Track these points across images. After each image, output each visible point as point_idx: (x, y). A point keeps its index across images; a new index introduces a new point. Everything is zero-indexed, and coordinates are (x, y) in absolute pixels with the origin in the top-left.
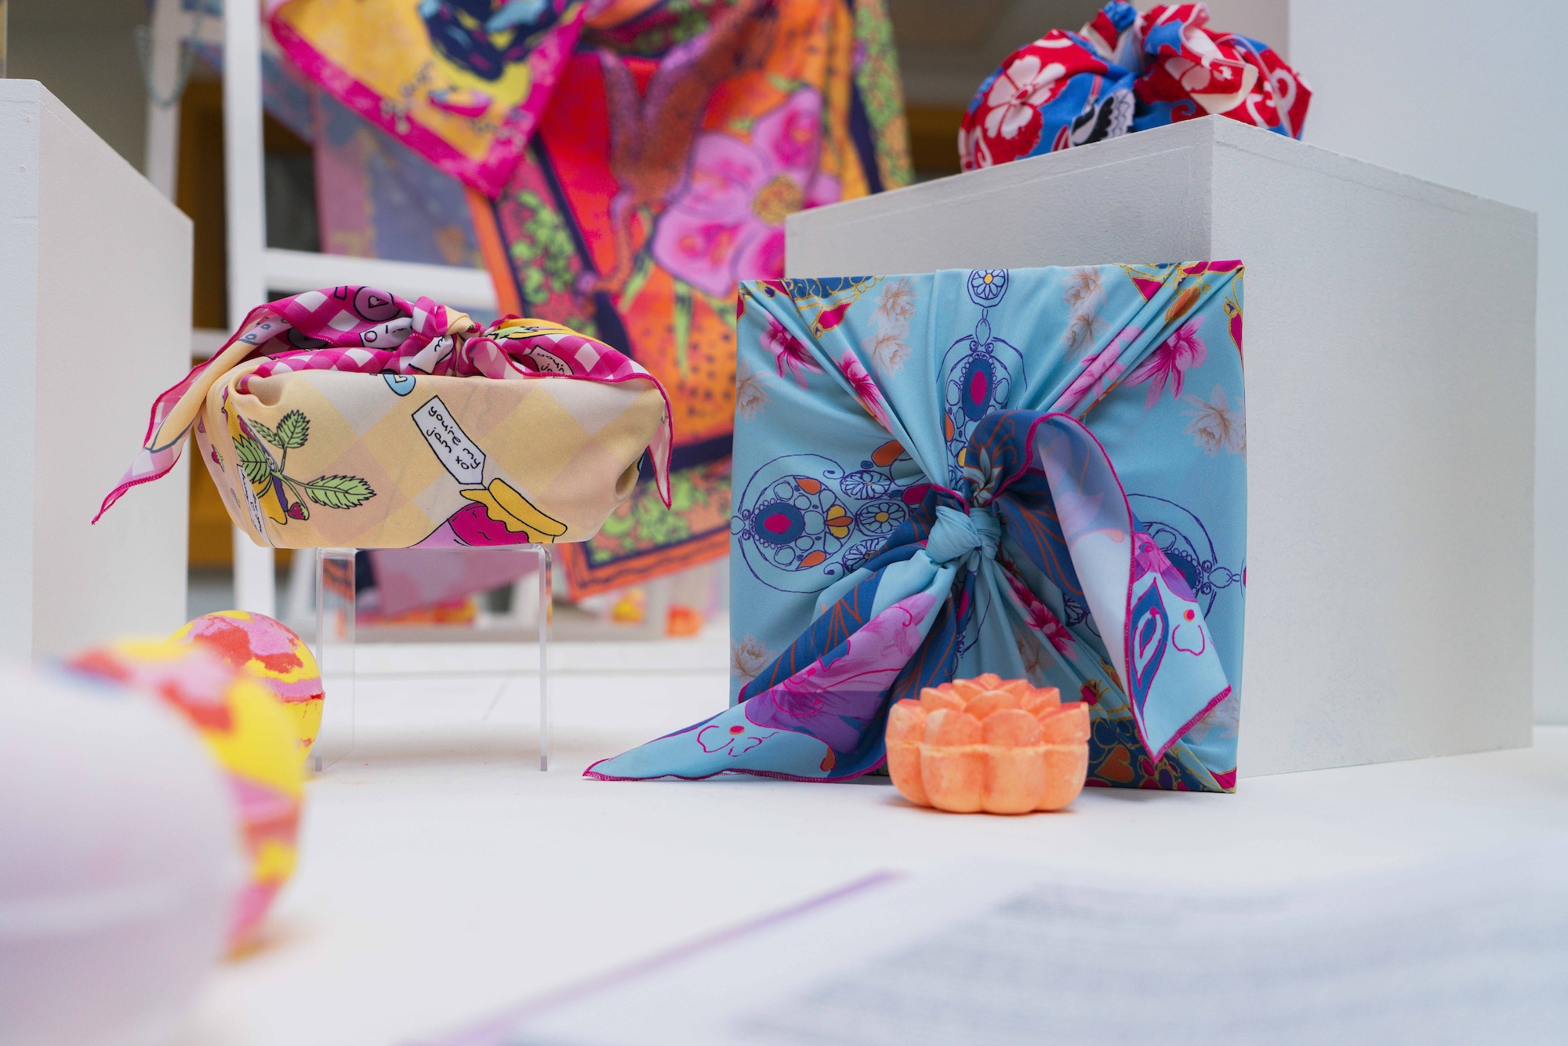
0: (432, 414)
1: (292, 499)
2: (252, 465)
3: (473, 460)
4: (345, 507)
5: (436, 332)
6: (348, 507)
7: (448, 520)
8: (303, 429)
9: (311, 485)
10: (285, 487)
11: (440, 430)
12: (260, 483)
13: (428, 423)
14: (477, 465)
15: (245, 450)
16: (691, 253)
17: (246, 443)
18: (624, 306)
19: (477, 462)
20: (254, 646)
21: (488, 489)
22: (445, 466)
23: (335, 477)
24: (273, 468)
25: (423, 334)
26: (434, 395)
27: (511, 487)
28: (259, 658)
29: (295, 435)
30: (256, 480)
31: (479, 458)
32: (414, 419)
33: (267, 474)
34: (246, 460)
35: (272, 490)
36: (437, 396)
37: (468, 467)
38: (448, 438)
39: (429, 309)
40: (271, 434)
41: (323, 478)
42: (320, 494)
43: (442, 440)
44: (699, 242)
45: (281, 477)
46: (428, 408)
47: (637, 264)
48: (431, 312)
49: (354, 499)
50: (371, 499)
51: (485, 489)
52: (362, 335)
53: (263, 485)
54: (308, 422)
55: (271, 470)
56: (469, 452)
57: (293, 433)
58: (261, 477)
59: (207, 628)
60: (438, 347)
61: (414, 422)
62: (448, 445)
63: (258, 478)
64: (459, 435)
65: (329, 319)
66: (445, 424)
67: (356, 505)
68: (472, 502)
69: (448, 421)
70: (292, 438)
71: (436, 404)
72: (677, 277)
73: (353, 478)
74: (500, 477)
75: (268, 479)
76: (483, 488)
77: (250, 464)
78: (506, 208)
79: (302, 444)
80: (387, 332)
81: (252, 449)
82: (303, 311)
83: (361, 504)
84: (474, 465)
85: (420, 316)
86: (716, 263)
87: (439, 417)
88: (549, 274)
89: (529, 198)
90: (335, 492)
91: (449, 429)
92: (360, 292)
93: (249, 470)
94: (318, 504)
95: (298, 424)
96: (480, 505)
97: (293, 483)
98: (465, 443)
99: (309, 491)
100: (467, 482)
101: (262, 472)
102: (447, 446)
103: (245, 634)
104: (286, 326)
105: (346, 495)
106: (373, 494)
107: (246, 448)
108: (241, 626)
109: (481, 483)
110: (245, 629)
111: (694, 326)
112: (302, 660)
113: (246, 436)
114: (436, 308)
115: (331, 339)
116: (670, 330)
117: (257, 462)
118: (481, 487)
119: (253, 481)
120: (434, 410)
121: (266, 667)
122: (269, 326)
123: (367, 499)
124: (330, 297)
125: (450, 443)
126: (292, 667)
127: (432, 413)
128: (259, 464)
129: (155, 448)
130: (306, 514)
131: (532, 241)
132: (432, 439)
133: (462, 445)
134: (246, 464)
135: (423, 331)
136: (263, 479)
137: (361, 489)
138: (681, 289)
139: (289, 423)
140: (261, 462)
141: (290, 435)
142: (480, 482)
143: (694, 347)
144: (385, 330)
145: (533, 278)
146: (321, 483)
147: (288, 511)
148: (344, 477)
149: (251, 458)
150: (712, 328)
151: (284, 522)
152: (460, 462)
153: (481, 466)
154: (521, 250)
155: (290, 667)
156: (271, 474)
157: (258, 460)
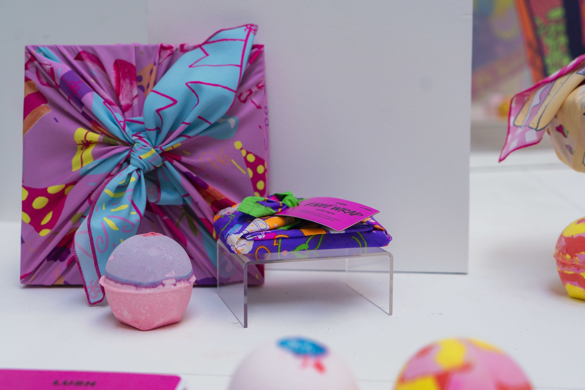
129: (539, 128)
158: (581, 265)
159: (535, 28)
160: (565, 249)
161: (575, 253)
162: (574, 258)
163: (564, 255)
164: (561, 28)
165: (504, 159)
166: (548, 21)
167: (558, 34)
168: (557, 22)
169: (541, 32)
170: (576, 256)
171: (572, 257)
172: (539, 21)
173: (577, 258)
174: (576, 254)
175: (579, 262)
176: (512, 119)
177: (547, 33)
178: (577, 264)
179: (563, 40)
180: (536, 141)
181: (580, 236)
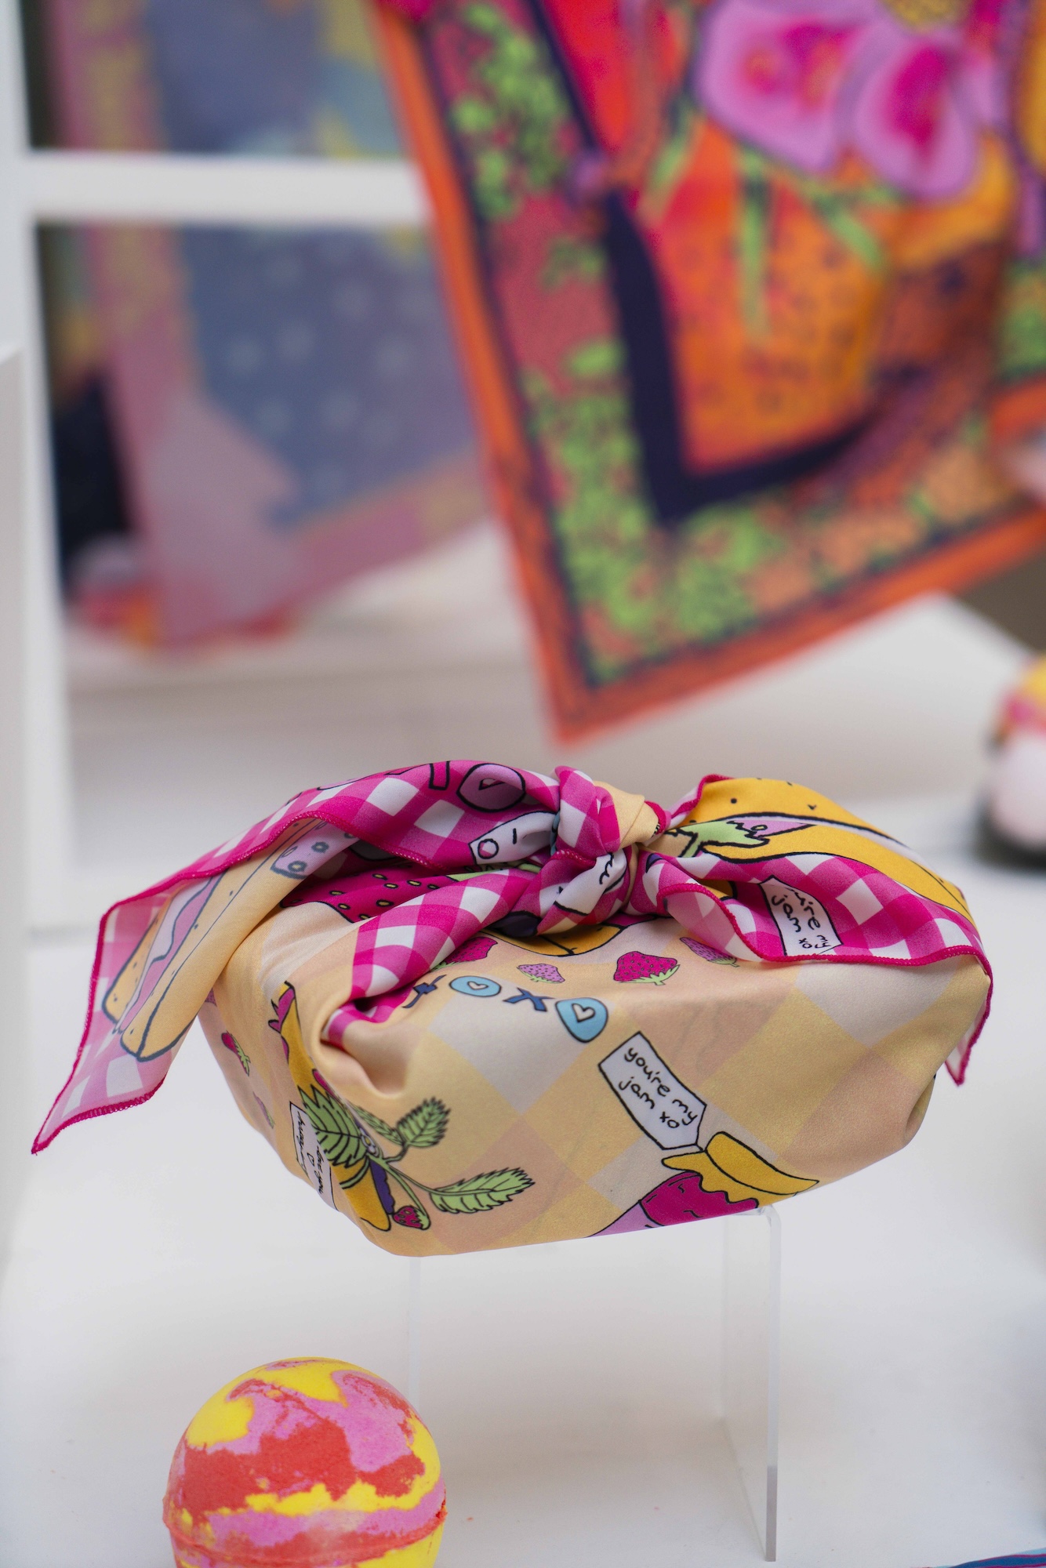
0: (630, 1058)
1: (401, 1201)
2: (333, 1139)
3: (686, 1114)
4: (488, 1208)
5: (601, 848)
6: (491, 1207)
7: (640, 1202)
8: (439, 1123)
9: (442, 1191)
10: (391, 1181)
11: (640, 1079)
12: (347, 1166)
13: (621, 1070)
14: (692, 1119)
15: (321, 1112)
16: (763, 84)
17: (322, 1101)
18: (652, 209)
19: (692, 1115)
20: (359, 1459)
21: (706, 1151)
22: (642, 1128)
23: (479, 1177)
24: (372, 1150)
25: (577, 850)
26: (636, 1031)
27: (740, 1143)
28: (367, 1478)
29: (426, 1133)
30: (340, 1161)
31: (696, 1108)
32: (601, 1070)
33: (360, 1155)
34: (322, 1128)
35: (368, 1181)
36: (639, 1033)
37: (678, 1125)
38: (650, 1088)
39: (588, 805)
40: (385, 1127)
41: (461, 1183)
42: (453, 1202)
43: (641, 1093)
44: (777, 61)
45: (386, 1167)
46: (624, 1050)
47: (670, 120)
48: (591, 811)
49: (502, 1196)
50: (526, 1190)
51: (701, 1151)
52: (474, 846)
53: (352, 1171)
54: (447, 1113)
55: (367, 1151)
56: (681, 1104)
57: (422, 1130)
58: (350, 1158)
59: (278, 1422)
60: (605, 877)
61: (600, 1075)
62: (650, 1098)
63: (343, 1158)
64: (669, 1081)
65: (416, 818)
66: (648, 1070)
67: (501, 1203)
68: (680, 1172)
69: (653, 1065)
70: (420, 1135)
71: (639, 1046)
72: (742, 140)
73: (503, 1172)
74: (724, 1130)
75: (361, 1164)
76: (698, 1150)
77: (331, 1136)
78: (442, 33)
79: (435, 1143)
80: (515, 841)
81: (333, 1112)
82: (381, 818)
83: (510, 1200)
84: (687, 1120)
85: (572, 819)
86: (810, 103)
87: (641, 1062)
88: (520, 159)
89: (485, 17)
90: (475, 1195)
91: (653, 1076)
92: (472, 775)
93: (328, 1145)
94: (447, 1214)
95: (433, 1118)
96: (692, 1174)
97: (407, 1182)
98: (677, 1092)
99: (437, 1199)
100: (673, 1146)
101: (351, 1150)
102: (648, 1100)
103: (340, 1435)
104: (352, 841)
105: (492, 1194)
106: (530, 1183)
107: (322, 1109)
108: (332, 1418)
109: (696, 1144)
110: (340, 1424)
111: (775, 240)
112: (423, 1460)
113: (323, 1091)
114: (599, 803)
115: (423, 858)
116: (728, 252)
117: (342, 1134)
118: (695, 1149)
119: (335, 1162)
120: (633, 1052)
121: (378, 1493)
122: (325, 847)
123: (520, 1191)
124: (422, 789)
125: (653, 1095)
126: (412, 1479)
127: (632, 1056)
128: (345, 1139)
129: (145, 1053)
130: (424, 1221)
131: (487, 94)
132: (628, 1095)
133: (670, 1096)
134: (322, 1135)
135: (577, 844)
136: (352, 1161)
137: (515, 1182)
138: (750, 165)
139: (419, 1118)
140: (349, 1135)
141: (417, 1131)
142: (694, 1142)
143: (773, 282)
144: (512, 838)
145: (493, 168)
146: (457, 1189)
147: (393, 1214)
148: (492, 1173)
149: (332, 1127)
150: (806, 239)
151: (387, 1227)
152: (667, 1120)
153: (696, 1122)
154: (471, 116)
155: (409, 1481)
156: (367, 1157)
157: (345, 1131)
158: (217, 1550)
159: (521, 409)
160: (181, 1491)
161: (205, 1509)
162: (201, 1525)
163: (179, 1512)
164: (612, 406)
165: (46, 1144)
166: (568, 387)
167: (602, 430)
168: (597, 386)
169: (545, 424)
170: (205, 1520)
171: (196, 1523)
172: (537, 385)
173: (208, 1528)
174: (207, 1513)
175: (213, 1540)
176: (103, 984)
177: (563, 427)
178: (209, 1545)
179: (620, 449)
180: (142, 1094)
181: (224, 1451)
